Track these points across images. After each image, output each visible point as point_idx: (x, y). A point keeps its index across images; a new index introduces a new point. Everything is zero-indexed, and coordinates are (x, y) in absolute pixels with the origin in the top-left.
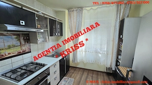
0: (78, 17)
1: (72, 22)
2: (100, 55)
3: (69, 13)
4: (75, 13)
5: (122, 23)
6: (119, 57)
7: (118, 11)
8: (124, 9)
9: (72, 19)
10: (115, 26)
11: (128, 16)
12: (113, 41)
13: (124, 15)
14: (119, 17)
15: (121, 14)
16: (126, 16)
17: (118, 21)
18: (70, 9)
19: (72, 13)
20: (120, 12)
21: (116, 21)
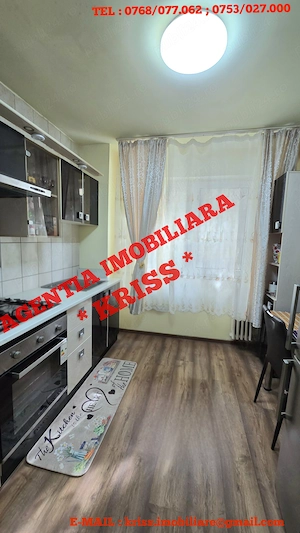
0: (151, 166)
1: (132, 180)
2: (218, 285)
3: (122, 151)
4: (141, 150)
5: (279, 186)
6: (272, 288)
7: (267, 152)
8: (285, 151)
9: (132, 170)
10: (261, 196)
11: (294, 169)
12: (255, 240)
13: (283, 166)
14: (270, 169)
15: (277, 162)
16: (290, 167)
17: (269, 180)
18: (125, 138)
19: (132, 150)
20: (274, 157)
21: (264, 180)
